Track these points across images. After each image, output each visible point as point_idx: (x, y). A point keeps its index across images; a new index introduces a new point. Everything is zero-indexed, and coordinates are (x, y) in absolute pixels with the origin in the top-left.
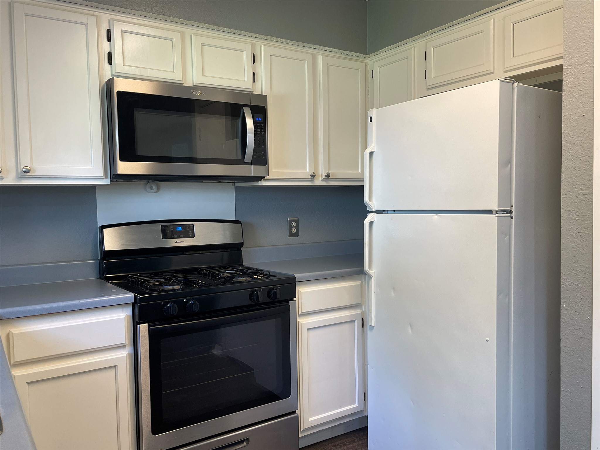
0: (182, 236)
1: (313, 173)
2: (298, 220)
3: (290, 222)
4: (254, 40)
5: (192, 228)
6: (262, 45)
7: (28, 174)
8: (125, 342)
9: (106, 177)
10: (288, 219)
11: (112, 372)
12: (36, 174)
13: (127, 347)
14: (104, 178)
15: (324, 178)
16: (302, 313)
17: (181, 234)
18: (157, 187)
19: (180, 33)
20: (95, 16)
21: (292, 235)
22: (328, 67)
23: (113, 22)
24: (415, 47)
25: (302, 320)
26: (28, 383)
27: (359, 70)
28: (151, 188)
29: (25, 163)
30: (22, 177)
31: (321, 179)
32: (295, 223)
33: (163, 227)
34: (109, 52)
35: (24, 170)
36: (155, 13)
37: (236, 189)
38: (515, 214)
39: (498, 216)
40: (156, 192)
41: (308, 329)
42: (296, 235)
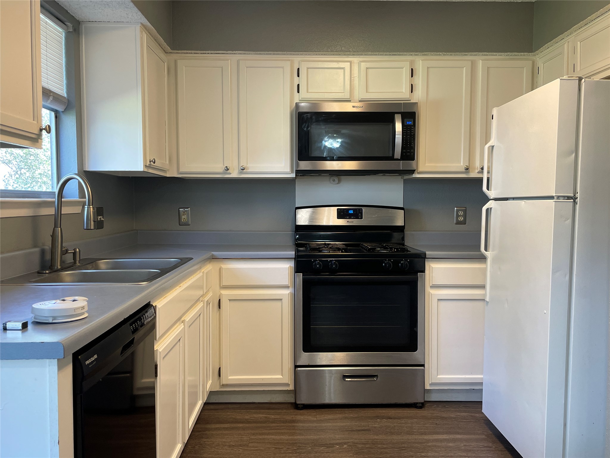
0: (352, 217)
1: (466, 166)
2: (466, 210)
3: (457, 211)
4: (413, 57)
5: (361, 211)
6: (420, 60)
7: (244, 171)
8: (288, 284)
9: (292, 172)
10: (455, 208)
11: (279, 303)
12: (249, 170)
13: (290, 288)
14: (291, 173)
15: (479, 171)
16: (433, 285)
17: (352, 216)
18: (339, 181)
19: (349, 63)
20: (289, 60)
21: (458, 223)
22: (488, 69)
23: (301, 63)
24: (569, 42)
25: (433, 291)
26: (230, 300)
27: (525, 68)
28: (334, 180)
29: (243, 164)
30: (241, 173)
31: (477, 171)
32: (462, 212)
33: (339, 210)
34: (298, 84)
35: (241, 168)
36: (330, 51)
37: (405, 181)
38: (579, 200)
39: (555, 201)
40: (337, 184)
41: (438, 300)
42: (464, 223)
